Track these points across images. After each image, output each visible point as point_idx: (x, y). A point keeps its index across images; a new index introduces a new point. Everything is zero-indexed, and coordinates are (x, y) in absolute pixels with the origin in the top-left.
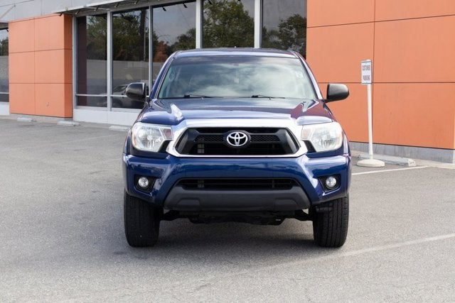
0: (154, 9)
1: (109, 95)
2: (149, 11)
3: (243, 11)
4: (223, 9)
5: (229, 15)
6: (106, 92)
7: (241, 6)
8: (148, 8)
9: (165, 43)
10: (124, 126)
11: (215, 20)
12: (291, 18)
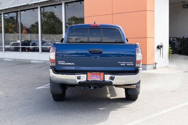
0: (21, 12)
1: (3, 46)
2: (19, 13)
3: (54, 15)
4: (47, 15)
5: (50, 17)
6: (2, 45)
7: (54, 13)
8: (18, 11)
9: (26, 27)
10: (10, 59)
11: (44, 18)
12: (72, 17)
